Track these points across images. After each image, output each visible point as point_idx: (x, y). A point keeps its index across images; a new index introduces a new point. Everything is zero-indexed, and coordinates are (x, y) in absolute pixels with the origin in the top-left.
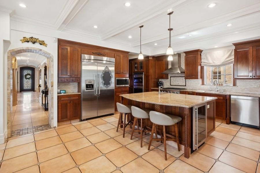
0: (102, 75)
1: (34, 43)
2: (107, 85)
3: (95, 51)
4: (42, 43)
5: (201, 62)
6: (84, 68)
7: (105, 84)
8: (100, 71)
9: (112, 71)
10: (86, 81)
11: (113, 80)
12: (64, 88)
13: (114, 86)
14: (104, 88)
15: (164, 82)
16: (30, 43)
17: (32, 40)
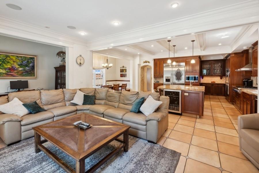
1: (146, 63)
4: (149, 62)
7: (177, 79)
8: (174, 71)
9: (183, 70)
10: (166, 77)
11: (183, 77)
13: (184, 81)
14: (177, 82)
15: (253, 80)
16: (145, 63)
17: (146, 62)
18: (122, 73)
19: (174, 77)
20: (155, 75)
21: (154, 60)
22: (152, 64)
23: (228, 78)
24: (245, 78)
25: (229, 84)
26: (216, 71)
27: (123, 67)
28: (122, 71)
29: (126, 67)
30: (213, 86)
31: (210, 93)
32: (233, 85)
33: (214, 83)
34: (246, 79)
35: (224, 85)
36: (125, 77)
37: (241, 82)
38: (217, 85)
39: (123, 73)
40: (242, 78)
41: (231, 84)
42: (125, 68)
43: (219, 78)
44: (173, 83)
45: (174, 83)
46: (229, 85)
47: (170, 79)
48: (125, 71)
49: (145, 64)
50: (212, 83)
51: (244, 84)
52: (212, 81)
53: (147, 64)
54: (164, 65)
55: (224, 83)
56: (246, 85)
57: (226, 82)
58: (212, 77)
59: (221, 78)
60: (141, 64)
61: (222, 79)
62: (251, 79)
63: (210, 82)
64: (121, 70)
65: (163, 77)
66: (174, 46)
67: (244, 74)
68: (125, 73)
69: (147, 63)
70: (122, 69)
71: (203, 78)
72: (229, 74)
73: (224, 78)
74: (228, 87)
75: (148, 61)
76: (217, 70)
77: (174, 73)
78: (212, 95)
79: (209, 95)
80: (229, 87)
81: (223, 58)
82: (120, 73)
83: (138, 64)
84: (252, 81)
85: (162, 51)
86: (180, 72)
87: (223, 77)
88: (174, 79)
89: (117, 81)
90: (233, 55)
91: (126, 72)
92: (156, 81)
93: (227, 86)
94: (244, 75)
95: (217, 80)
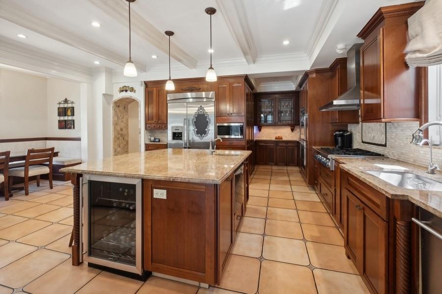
0: (193, 120)
2: (201, 135)
3: (185, 87)
5: (405, 54)
7: (198, 133)
13: (213, 136)
14: (197, 139)
15: (354, 132)
16: (124, 92)
17: (124, 89)
18: (62, 118)
19: (192, 127)
21: (146, 84)
22: (139, 95)
23: (303, 130)
24: (336, 128)
25: (307, 142)
26: (282, 114)
27: (66, 101)
28: (63, 112)
29: (72, 103)
30: (278, 146)
31: (273, 162)
32: (315, 145)
33: (280, 140)
34: (339, 131)
35: (297, 143)
36: (70, 128)
37: (329, 138)
38: (284, 144)
39: (66, 118)
40: (331, 128)
41: (310, 143)
42: (70, 105)
43: (288, 129)
44: (189, 141)
45: (192, 141)
46: (307, 144)
47: (181, 133)
48: (69, 113)
49: (124, 95)
50: (277, 140)
51: (336, 143)
52: (277, 136)
53: (128, 94)
54: (168, 99)
55: (298, 140)
56: (340, 145)
57: (302, 138)
58: (277, 127)
59: (292, 130)
60: (114, 94)
61: (295, 132)
62: (349, 129)
63: (274, 139)
64: (61, 110)
65: (166, 128)
66: (170, 33)
67: (337, 118)
68: (70, 118)
69: (129, 92)
70: (62, 106)
71: (260, 130)
72: (306, 119)
73: (297, 130)
74: (305, 150)
75: (130, 86)
76: (286, 112)
78: (276, 164)
79: (272, 165)
80: (307, 149)
81: (294, 89)
82: (58, 118)
83: (103, 94)
84: (351, 136)
86: (204, 115)
87: (296, 127)
88: (190, 134)
89: (48, 141)
90: (314, 75)
91: (73, 114)
92: (152, 139)
93: (303, 146)
94: (338, 121)
95: (286, 134)
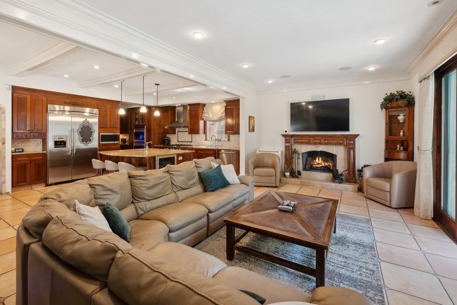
0: (78, 130)
2: (86, 142)
3: (67, 101)
6: (51, 118)
8: (75, 123)
9: (95, 123)
10: (54, 136)
12: (20, 146)
14: (82, 146)
15: (171, 138)
19: (77, 136)
20: (16, 131)
21: (14, 89)
47: (65, 141)
77: (77, 128)
85: (66, 76)
86: (88, 126)
88: (76, 141)
